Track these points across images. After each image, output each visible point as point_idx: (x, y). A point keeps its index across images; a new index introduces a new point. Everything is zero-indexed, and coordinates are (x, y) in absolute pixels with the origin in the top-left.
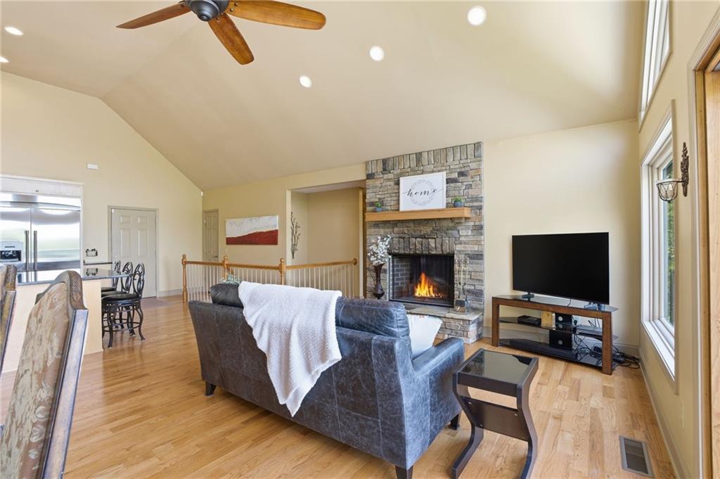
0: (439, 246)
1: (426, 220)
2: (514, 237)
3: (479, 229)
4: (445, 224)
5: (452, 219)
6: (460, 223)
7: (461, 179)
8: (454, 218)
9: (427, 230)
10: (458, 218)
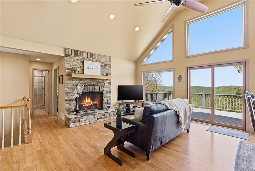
0: (98, 88)
1: (93, 79)
2: (118, 86)
3: (110, 83)
4: (100, 81)
5: (102, 79)
6: (105, 81)
7: (105, 67)
8: (103, 79)
9: (94, 83)
10: (105, 79)
